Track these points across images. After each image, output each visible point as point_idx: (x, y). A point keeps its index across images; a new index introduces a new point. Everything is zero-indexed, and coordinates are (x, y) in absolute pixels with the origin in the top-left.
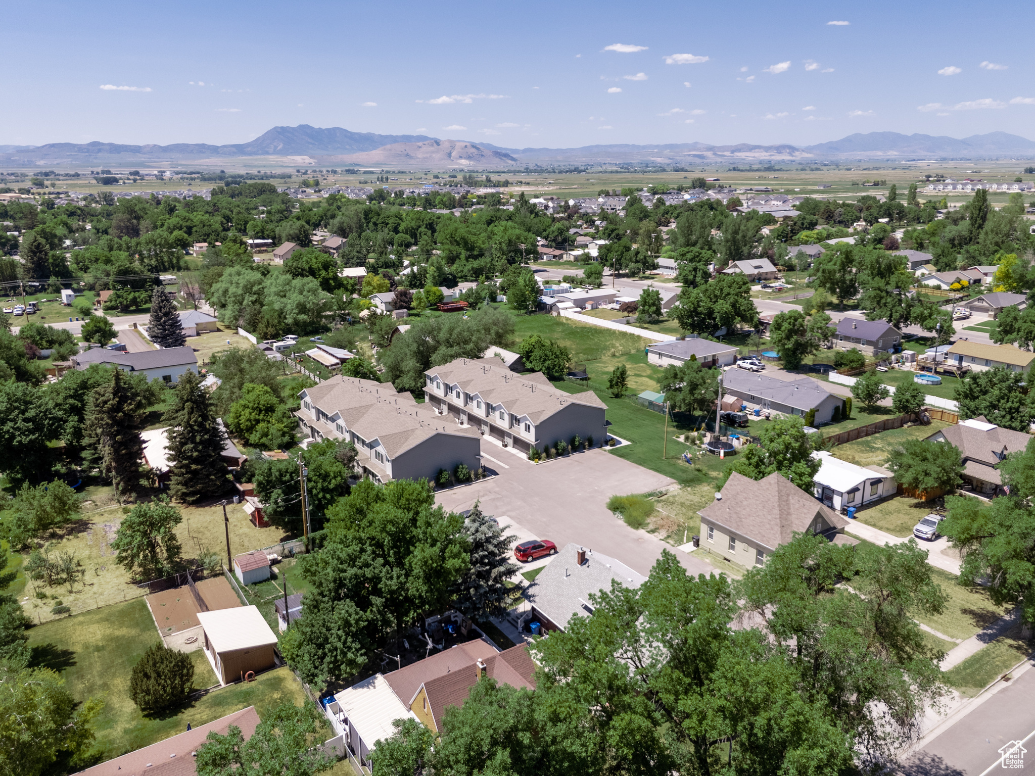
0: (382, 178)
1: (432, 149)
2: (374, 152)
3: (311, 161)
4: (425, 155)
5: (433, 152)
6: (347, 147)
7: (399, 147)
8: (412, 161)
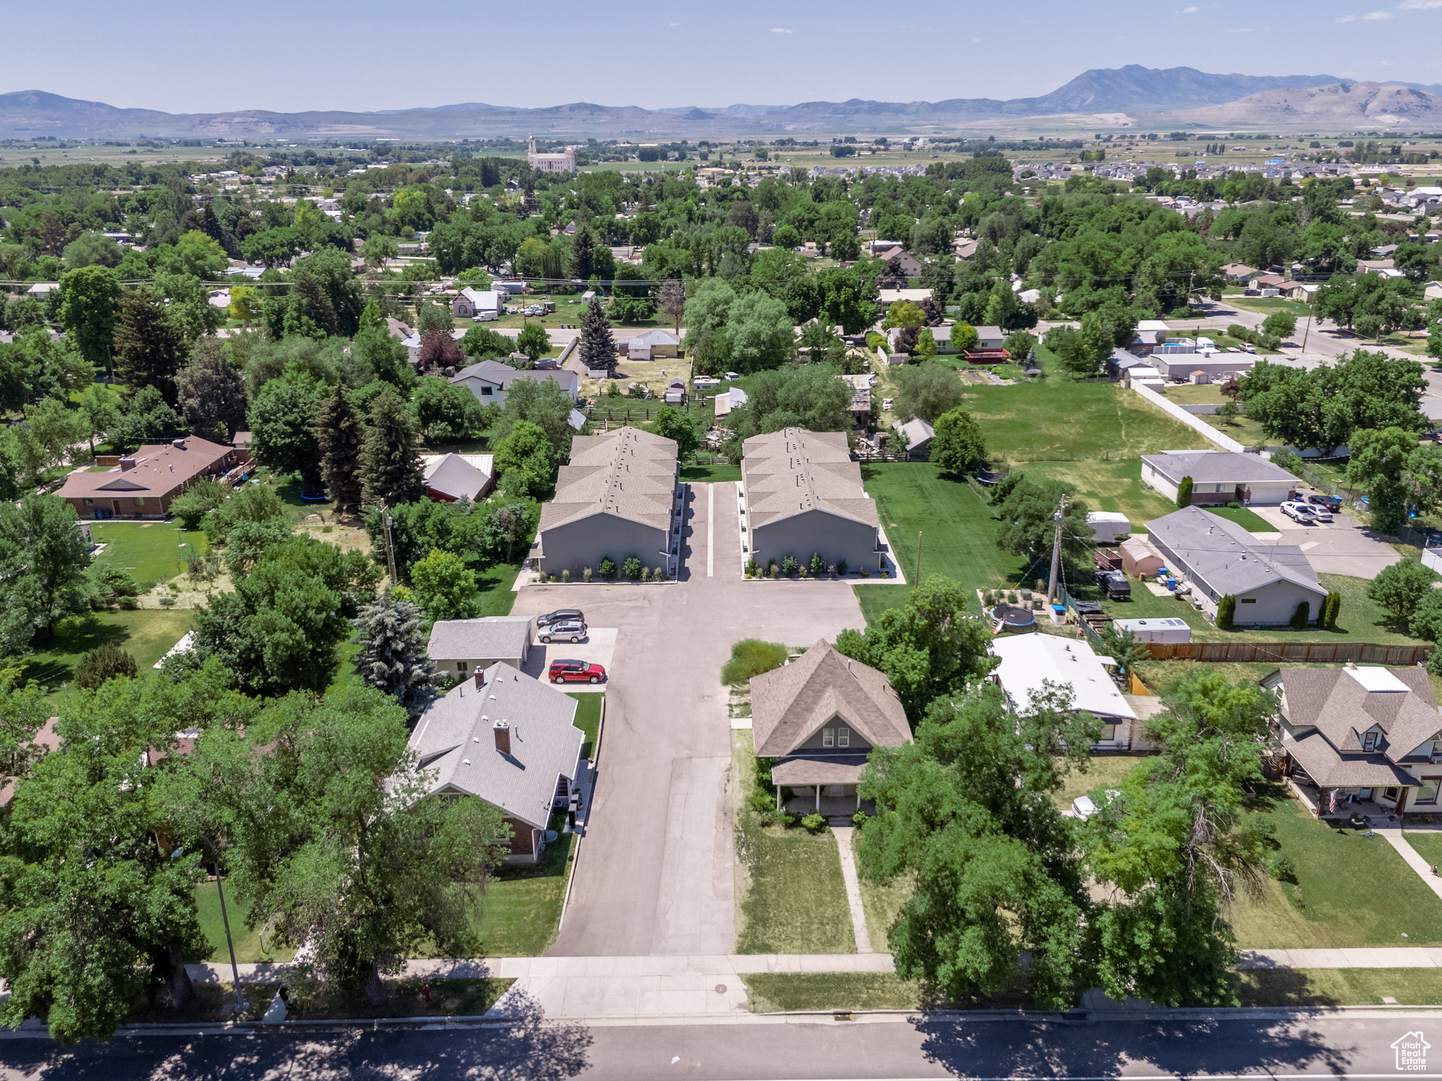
0: (1215, 147)
1: (1335, 97)
2: (1231, 105)
3: (1129, 120)
4: (1318, 109)
5: (1335, 103)
6: (1194, 97)
7: (1274, 97)
8: (1294, 119)
